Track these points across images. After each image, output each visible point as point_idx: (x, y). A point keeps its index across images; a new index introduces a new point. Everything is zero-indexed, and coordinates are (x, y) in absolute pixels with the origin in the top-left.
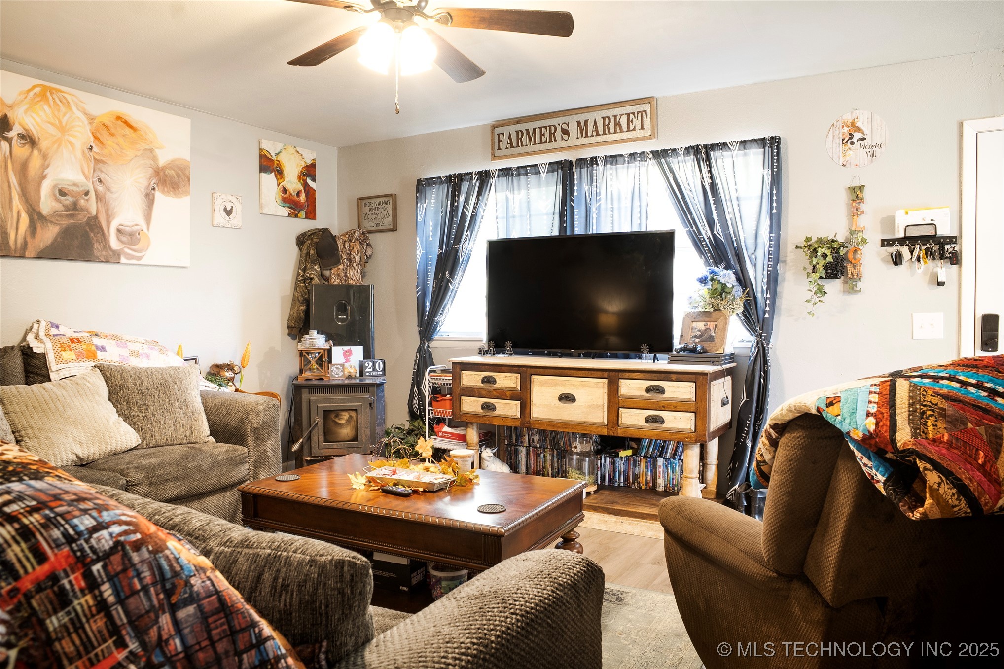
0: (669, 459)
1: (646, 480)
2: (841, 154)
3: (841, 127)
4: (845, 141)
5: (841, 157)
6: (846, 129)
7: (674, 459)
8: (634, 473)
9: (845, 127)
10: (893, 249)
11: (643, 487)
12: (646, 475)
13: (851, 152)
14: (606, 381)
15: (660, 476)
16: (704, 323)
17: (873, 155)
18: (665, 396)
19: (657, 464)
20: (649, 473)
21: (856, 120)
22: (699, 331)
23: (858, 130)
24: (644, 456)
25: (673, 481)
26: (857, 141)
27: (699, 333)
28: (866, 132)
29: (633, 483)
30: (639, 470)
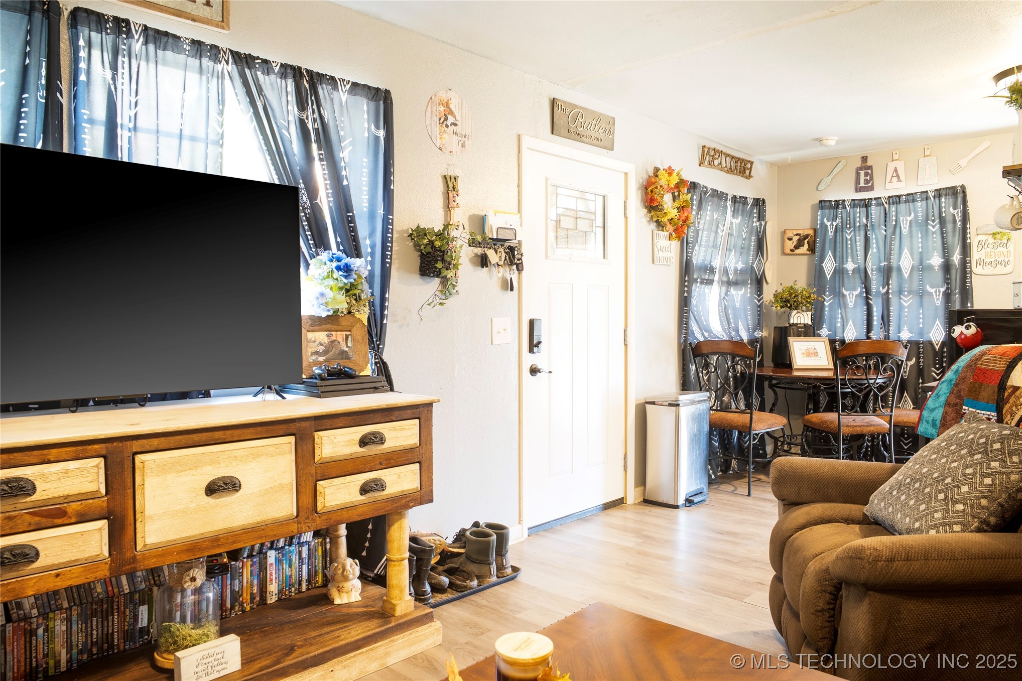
0: (283, 548)
1: (252, 594)
2: (438, 135)
3: (438, 104)
4: (441, 121)
5: (438, 139)
6: (442, 108)
7: (290, 545)
8: (232, 591)
9: (441, 106)
10: (479, 251)
11: (248, 609)
12: (252, 586)
13: (445, 136)
14: (292, 439)
15: (271, 580)
16: (326, 333)
17: (463, 145)
18: (385, 446)
19: (266, 563)
20: (255, 582)
21: (450, 101)
22: (321, 344)
23: (451, 113)
24: (248, 557)
25: (290, 580)
26: (451, 125)
27: (321, 349)
28: (458, 118)
29: (232, 607)
30: (241, 582)
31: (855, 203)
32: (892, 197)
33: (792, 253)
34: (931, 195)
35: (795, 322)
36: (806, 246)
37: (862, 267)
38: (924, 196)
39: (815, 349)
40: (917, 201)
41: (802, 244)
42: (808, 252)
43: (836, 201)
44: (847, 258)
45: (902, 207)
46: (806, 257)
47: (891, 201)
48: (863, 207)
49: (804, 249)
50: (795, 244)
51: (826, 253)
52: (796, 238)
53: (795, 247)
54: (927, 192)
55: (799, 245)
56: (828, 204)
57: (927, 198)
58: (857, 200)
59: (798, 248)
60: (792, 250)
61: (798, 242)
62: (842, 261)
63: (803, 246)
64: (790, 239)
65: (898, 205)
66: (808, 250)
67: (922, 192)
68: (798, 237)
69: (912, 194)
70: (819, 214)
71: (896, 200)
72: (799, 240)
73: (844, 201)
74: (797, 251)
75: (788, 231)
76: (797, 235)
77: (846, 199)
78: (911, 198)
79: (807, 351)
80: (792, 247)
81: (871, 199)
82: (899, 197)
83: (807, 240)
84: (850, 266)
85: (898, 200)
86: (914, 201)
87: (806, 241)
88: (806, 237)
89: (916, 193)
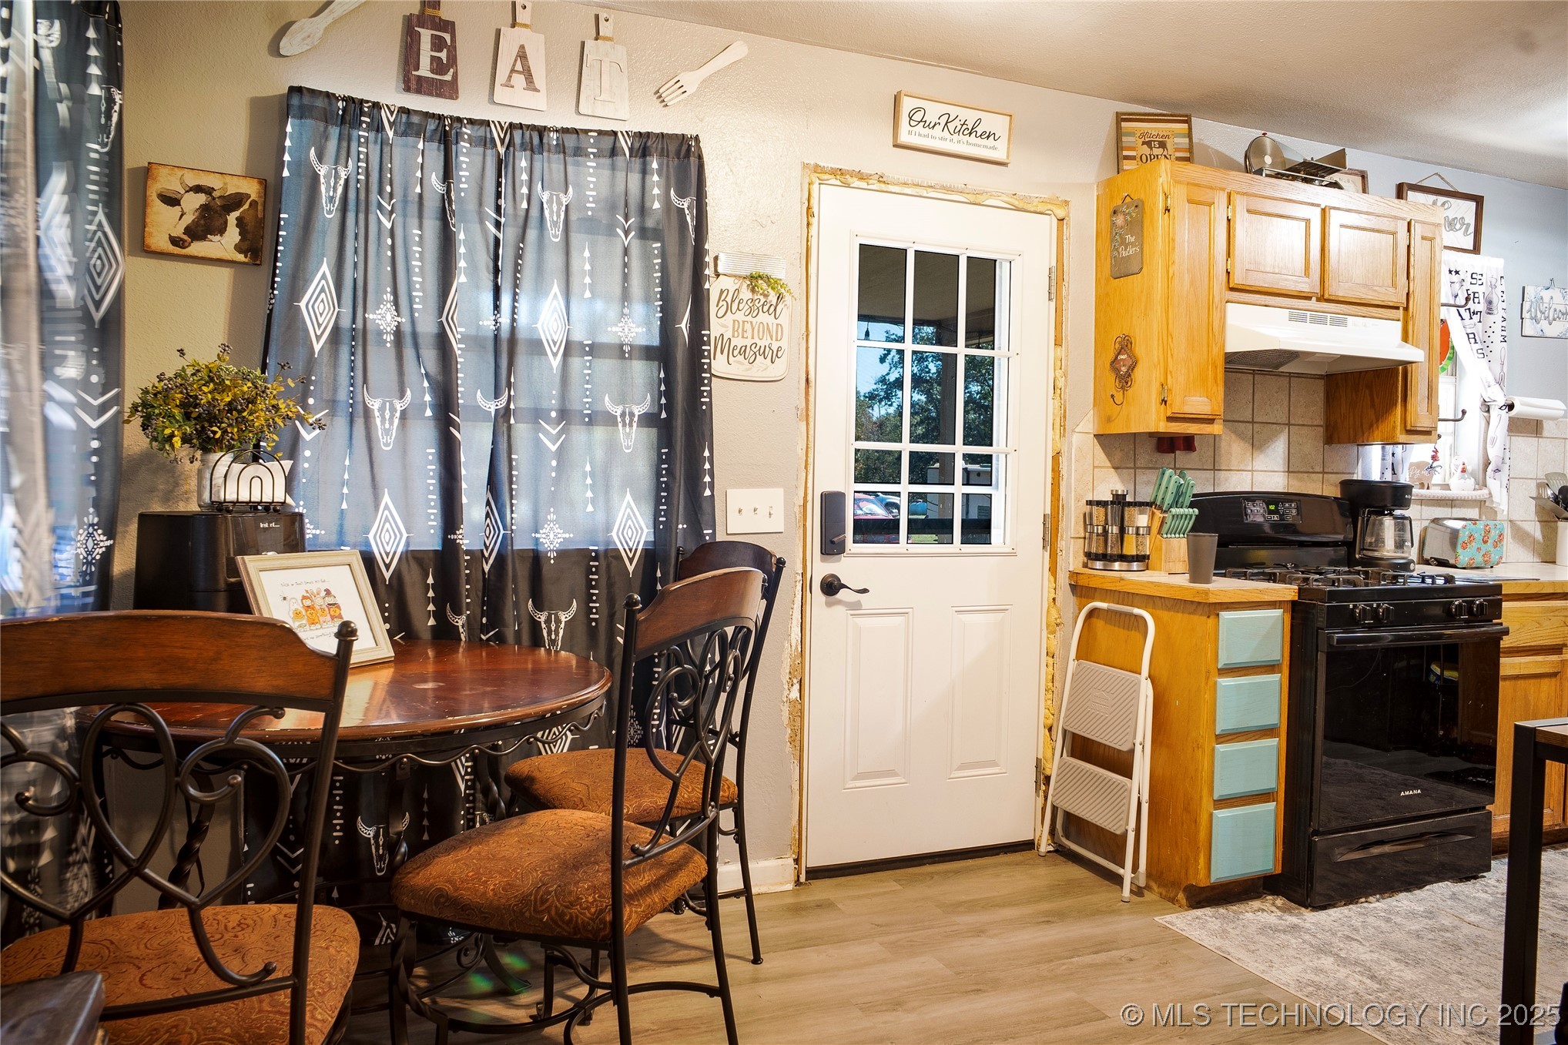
31: (411, 123)
32: (521, 126)
33: (177, 250)
34: (624, 144)
35: (244, 497)
36: (233, 235)
37: (427, 327)
38: (608, 142)
39: (328, 593)
40: (587, 155)
41: (218, 223)
42: (241, 257)
43: (349, 100)
44: (380, 292)
45: (550, 165)
46: (225, 274)
47: (518, 140)
48: (431, 140)
49: (226, 243)
50: (189, 219)
51: (311, 266)
52: (193, 203)
53: (188, 230)
54: (615, 133)
55: (207, 224)
56: (320, 103)
57: (614, 152)
58: (416, 112)
59: (203, 238)
60: (175, 241)
61: (202, 216)
62: (360, 299)
63: (222, 231)
64: (171, 201)
65: (537, 157)
66: (238, 248)
67: (600, 133)
68: (201, 199)
69: (576, 131)
70: (289, 129)
71: (534, 138)
72: (204, 208)
73: (376, 106)
74: (197, 248)
75: (163, 171)
76: (198, 189)
77: (382, 101)
78: (570, 141)
79: (308, 603)
80: (179, 231)
81: (459, 120)
82: (541, 131)
83: (236, 214)
84: (383, 318)
85: (536, 140)
86: (579, 152)
87: (232, 218)
88: (235, 201)
89: (586, 131)
